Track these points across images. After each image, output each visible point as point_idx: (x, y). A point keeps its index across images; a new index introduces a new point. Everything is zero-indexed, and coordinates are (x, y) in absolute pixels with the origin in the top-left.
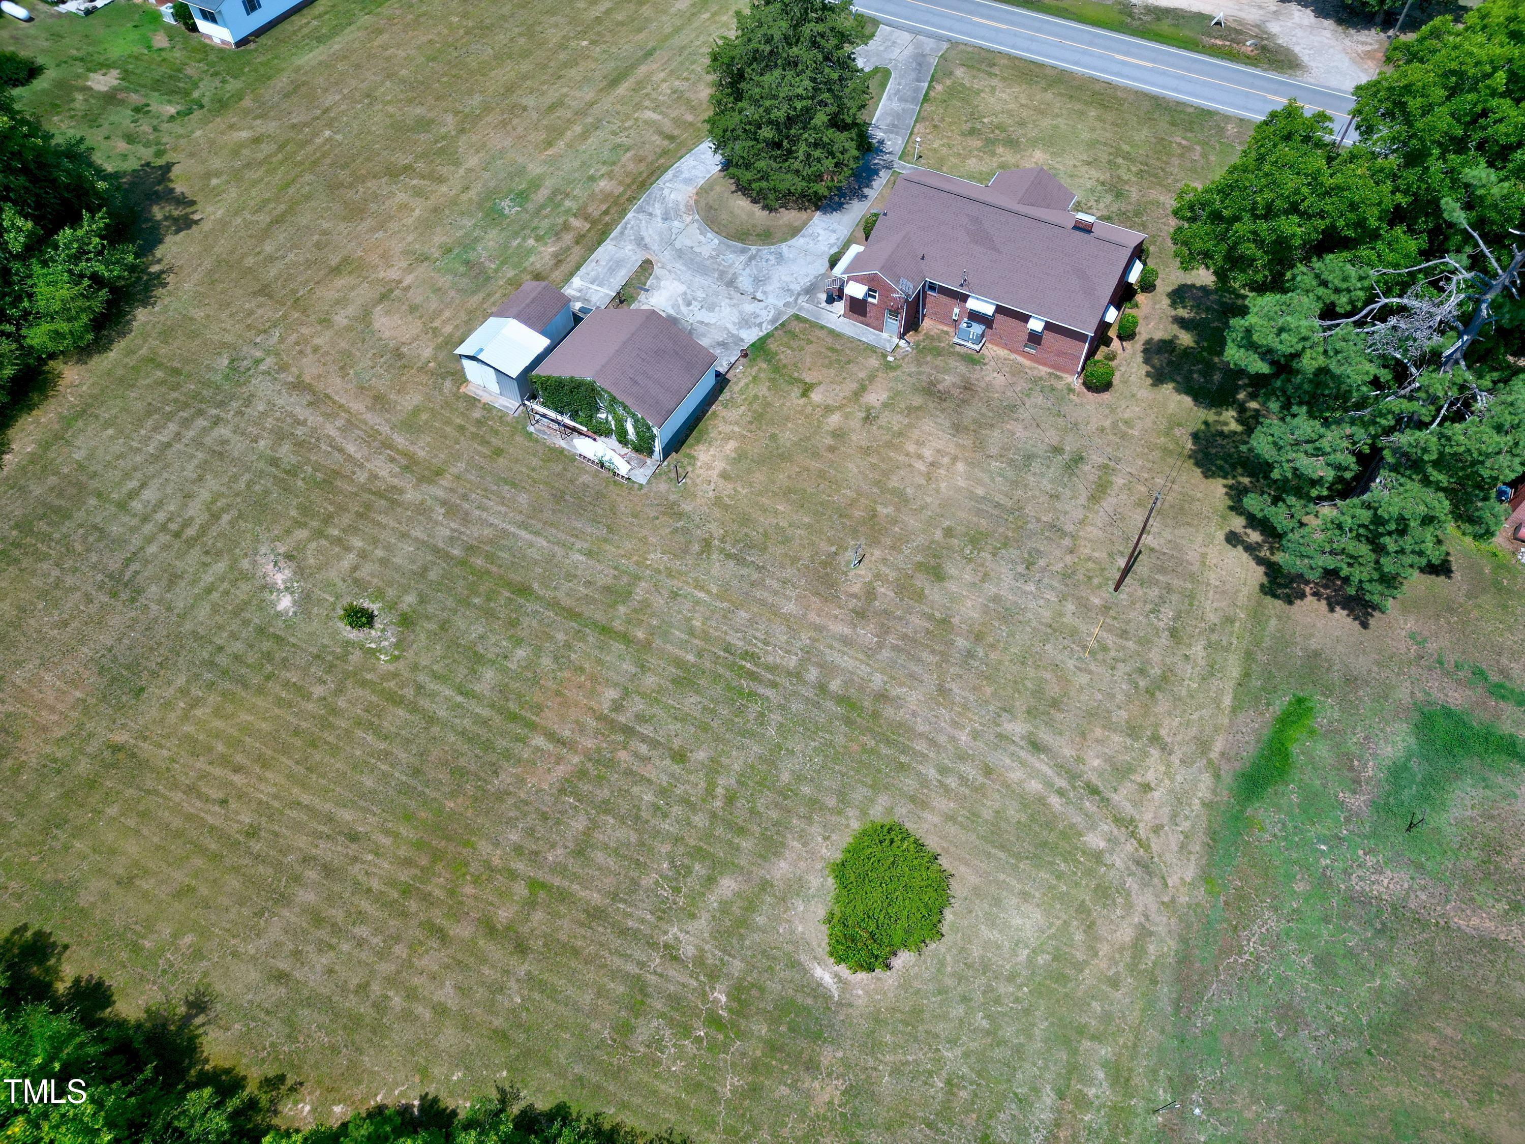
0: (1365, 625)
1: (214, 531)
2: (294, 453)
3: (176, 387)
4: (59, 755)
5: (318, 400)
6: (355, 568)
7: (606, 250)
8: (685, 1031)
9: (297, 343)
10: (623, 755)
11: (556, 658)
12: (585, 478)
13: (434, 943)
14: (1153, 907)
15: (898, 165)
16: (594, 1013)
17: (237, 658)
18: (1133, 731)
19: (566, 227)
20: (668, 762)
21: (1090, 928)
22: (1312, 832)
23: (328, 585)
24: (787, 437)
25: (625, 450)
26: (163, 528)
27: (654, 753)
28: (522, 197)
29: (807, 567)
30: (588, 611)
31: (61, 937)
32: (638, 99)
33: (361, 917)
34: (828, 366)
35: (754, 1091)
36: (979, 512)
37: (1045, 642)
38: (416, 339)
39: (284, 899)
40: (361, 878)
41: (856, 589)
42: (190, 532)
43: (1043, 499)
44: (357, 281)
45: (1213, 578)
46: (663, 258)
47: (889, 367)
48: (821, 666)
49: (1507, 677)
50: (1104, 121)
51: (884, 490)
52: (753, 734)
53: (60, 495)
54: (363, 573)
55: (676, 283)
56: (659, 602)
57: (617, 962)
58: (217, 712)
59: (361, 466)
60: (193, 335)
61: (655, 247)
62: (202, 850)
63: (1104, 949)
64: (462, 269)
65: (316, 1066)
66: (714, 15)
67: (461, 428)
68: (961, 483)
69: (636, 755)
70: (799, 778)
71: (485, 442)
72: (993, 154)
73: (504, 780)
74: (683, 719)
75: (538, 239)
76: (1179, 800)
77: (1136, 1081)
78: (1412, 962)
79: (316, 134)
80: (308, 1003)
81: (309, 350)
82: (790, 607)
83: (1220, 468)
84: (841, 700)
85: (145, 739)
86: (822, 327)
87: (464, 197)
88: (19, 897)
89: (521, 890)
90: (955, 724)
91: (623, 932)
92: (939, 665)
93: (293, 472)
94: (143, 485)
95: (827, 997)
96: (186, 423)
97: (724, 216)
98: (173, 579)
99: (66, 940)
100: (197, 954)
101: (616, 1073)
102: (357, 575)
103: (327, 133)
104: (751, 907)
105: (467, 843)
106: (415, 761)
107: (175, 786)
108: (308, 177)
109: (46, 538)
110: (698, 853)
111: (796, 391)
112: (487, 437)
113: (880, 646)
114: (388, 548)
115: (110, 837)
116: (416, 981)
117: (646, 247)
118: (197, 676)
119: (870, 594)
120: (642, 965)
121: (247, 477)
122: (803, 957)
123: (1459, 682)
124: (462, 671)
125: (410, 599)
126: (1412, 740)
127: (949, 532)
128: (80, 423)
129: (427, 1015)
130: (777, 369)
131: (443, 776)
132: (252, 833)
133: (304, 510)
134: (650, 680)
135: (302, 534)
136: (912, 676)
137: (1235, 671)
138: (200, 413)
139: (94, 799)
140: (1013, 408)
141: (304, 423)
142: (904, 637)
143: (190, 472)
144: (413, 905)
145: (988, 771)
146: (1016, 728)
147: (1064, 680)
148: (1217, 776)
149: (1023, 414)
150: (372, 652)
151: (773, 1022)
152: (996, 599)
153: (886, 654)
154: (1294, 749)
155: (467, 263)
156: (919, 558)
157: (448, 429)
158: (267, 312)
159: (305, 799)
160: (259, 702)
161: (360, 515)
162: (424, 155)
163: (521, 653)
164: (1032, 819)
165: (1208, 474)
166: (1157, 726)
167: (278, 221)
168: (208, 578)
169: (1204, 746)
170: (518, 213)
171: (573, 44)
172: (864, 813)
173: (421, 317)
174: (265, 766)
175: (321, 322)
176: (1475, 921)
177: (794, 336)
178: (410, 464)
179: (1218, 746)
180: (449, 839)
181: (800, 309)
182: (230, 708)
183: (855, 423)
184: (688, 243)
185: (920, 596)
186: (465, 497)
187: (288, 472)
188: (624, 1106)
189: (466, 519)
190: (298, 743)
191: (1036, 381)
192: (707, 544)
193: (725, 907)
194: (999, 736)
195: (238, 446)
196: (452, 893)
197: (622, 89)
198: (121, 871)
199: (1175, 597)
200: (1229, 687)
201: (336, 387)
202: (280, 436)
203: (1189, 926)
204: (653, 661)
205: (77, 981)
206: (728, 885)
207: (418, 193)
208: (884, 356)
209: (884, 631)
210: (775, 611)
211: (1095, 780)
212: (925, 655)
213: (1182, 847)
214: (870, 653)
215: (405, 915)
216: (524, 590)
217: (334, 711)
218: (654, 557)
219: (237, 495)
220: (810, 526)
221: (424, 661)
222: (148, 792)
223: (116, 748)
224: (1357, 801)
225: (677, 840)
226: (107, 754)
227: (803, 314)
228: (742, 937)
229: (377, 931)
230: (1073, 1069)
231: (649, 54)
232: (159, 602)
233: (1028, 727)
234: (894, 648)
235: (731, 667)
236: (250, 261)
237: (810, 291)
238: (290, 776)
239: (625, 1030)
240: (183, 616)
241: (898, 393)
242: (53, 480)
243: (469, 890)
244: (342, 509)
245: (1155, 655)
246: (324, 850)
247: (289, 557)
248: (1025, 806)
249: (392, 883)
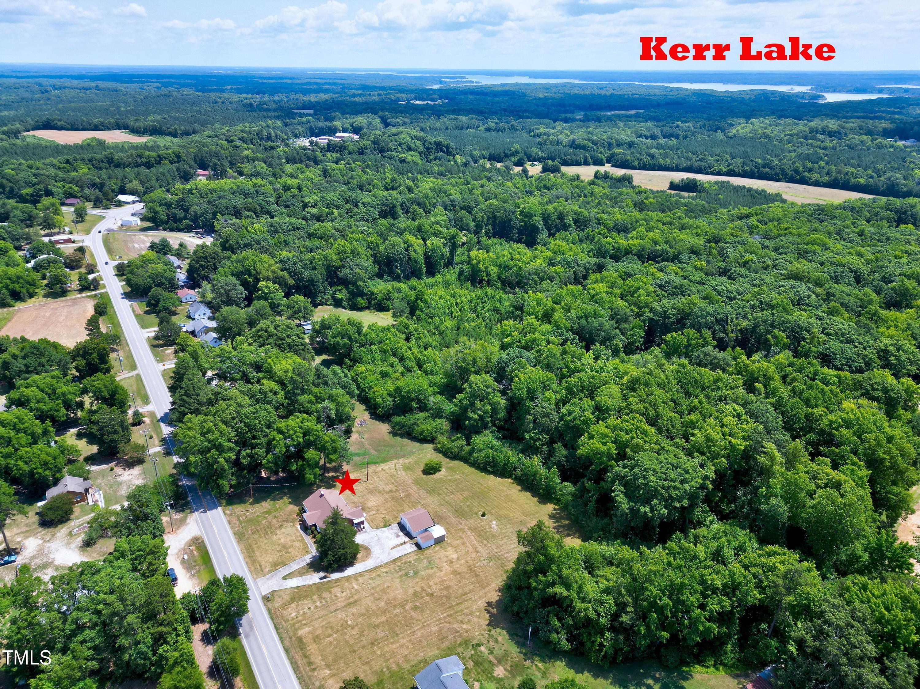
1: (503, 536)
2: (484, 542)
3: (502, 563)
5: (475, 548)
6: (481, 522)
7: (398, 556)
9: (475, 560)
19: (403, 563)
26: (512, 540)
28: (406, 574)
32: (355, 594)
38: (450, 551)
46: (388, 549)
75: (411, 562)
78: (379, 448)
79: (445, 618)
86: (370, 526)
87: (420, 580)
93: (485, 539)
94: (514, 548)
96: (502, 555)
97: (366, 554)
98: (512, 532)
103: (442, 616)
108: (454, 603)
111: (386, 518)
114: (474, 523)
117: (389, 553)
121: (494, 542)
124: (471, 506)
130: (386, 523)
133: (486, 533)
135: (488, 530)
138: (499, 556)
141: (480, 545)
143: (504, 546)
155: (430, 563)
157: (454, 534)
158: (478, 570)
161: (477, 529)
167: (466, 594)
168: (506, 531)
170: (410, 571)
177: (377, 526)
184: (379, 550)
195: (494, 547)
201: (471, 549)
207: (430, 587)
219: (497, 540)
224: (367, 457)
227: (372, 529)
237: (365, 532)
240: (512, 527)
244: (479, 531)
247: (491, 528)
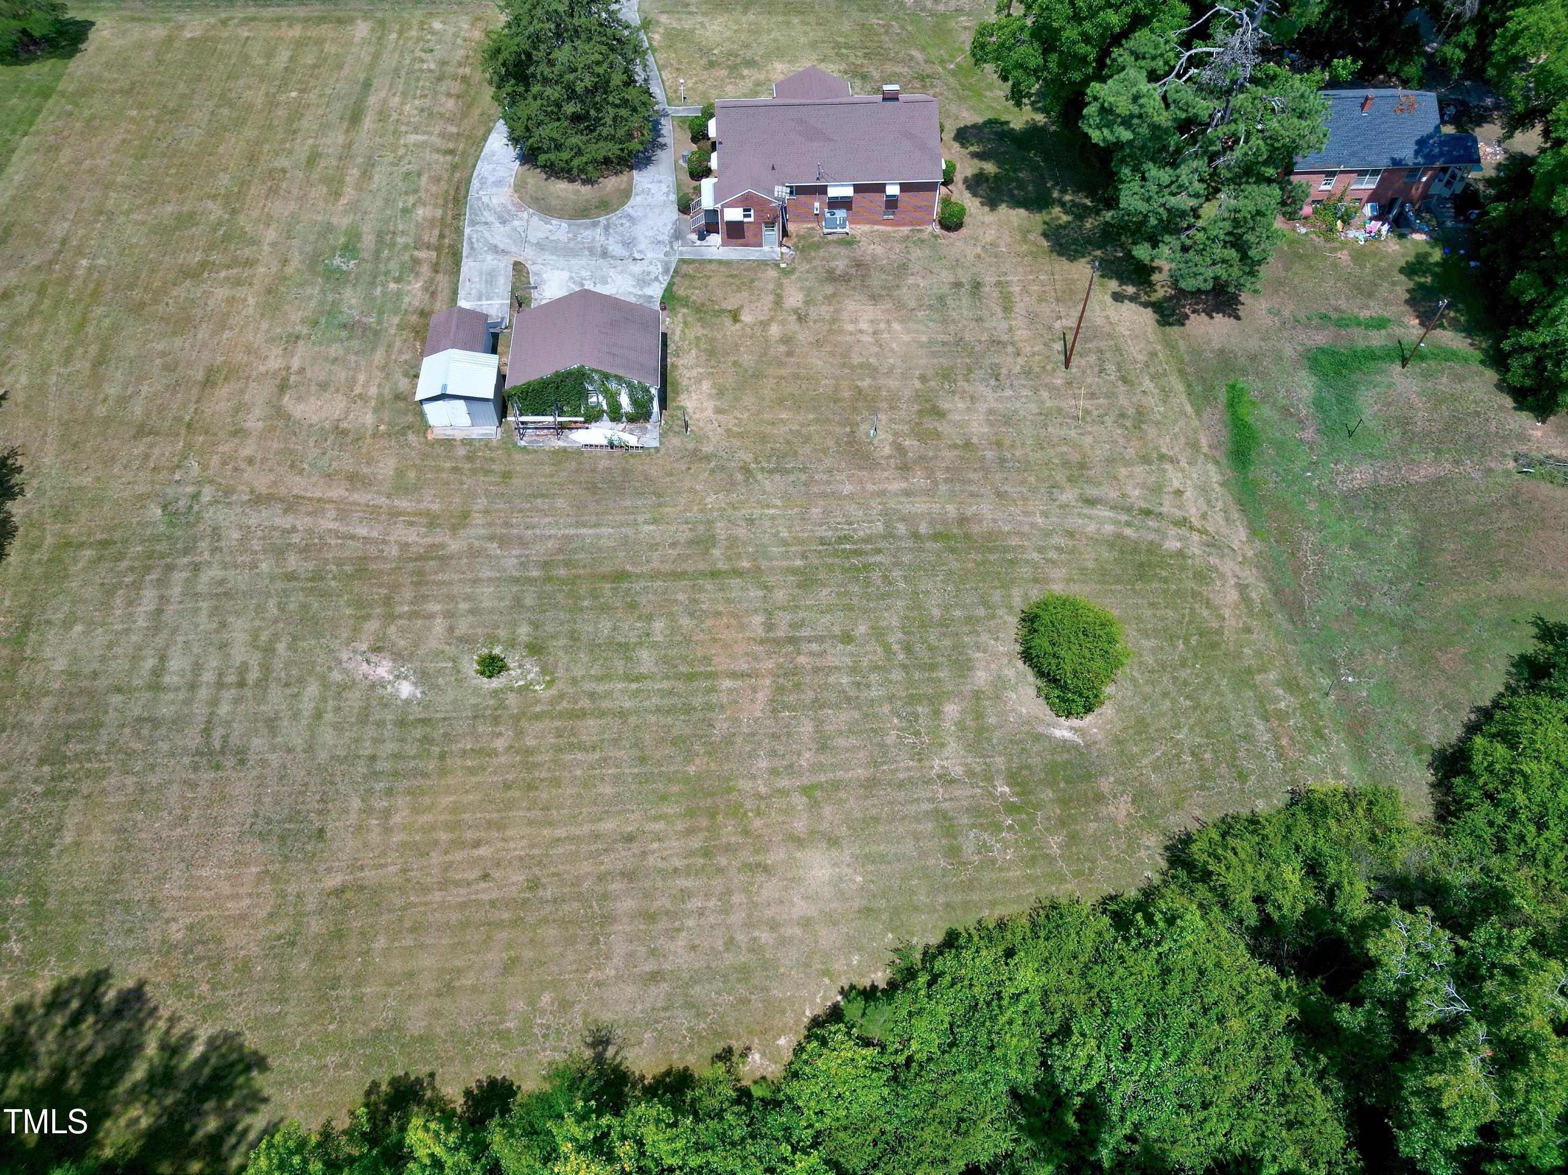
0: (1238, 318)
1: (278, 664)
2: (305, 560)
3: (121, 556)
4: (280, 930)
5: (291, 505)
6: (451, 629)
7: (468, 267)
8: (997, 828)
9: (224, 463)
10: (802, 659)
11: (691, 615)
12: (603, 464)
13: (760, 877)
14: (1237, 568)
15: (670, 110)
16: (923, 854)
17: (396, 756)
18: (1145, 460)
19: (416, 262)
20: (840, 647)
21: (1208, 603)
22: (1296, 468)
23: (438, 654)
24: (747, 360)
25: (621, 426)
26: (220, 685)
27: (826, 645)
28: (350, 249)
29: (838, 452)
30: (689, 566)
31: (419, 1070)
32: (391, 128)
33: (685, 895)
34: (739, 290)
35: (1073, 838)
36: (934, 355)
37: (1045, 426)
38: (348, 411)
39: (608, 919)
40: (661, 864)
41: (887, 450)
42: (253, 675)
43: (973, 324)
44: (240, 385)
45: (1122, 330)
46: (527, 255)
47: (787, 273)
48: (903, 519)
49: (1341, 311)
50: (808, 24)
51: (853, 368)
52: (889, 595)
53: (70, 710)
54: (463, 627)
55: (557, 272)
56: (741, 532)
57: (912, 809)
58: (416, 810)
59: (384, 542)
60: (97, 502)
61: (513, 249)
62: (500, 924)
63: (1227, 613)
64: (344, 334)
65: (738, 1022)
66: (401, 33)
67: (456, 470)
68: (906, 338)
69: (812, 654)
70: (947, 608)
71: (488, 472)
72: (743, 77)
73: (721, 727)
74: (828, 610)
75: (398, 280)
76: (1204, 489)
77: (1302, 682)
78: (1405, 517)
79: (73, 268)
80: (694, 981)
81: (243, 465)
82: (847, 489)
83: (1076, 251)
84: (936, 537)
85: (362, 868)
86: (710, 261)
87: (289, 270)
88: (346, 1065)
89: (799, 801)
90: (1026, 513)
91: (901, 785)
92: (986, 477)
93: (317, 576)
94: (163, 659)
95: (1076, 747)
96: (162, 583)
97: (554, 202)
98: (272, 724)
99: (427, 1069)
100: (565, 1005)
101: (970, 885)
102: (457, 633)
103: (84, 262)
104: (979, 716)
105: (729, 790)
106: (635, 752)
107: (426, 890)
108: (99, 310)
109: (91, 754)
110: (912, 699)
111: (727, 321)
112: (487, 467)
113: (935, 483)
114: (467, 598)
115: (397, 965)
116: (769, 913)
117: (504, 252)
118: (370, 791)
119: (900, 449)
120: (931, 800)
121: (272, 603)
122: (1041, 729)
123: (1316, 328)
124: (619, 665)
125: (524, 631)
126: (1314, 379)
127: (923, 379)
128: (33, 637)
129: (798, 931)
130: (699, 309)
131: (669, 750)
132: (534, 885)
133: (358, 603)
134: (780, 595)
135: (372, 625)
136: (973, 495)
137: (1181, 388)
138: (170, 568)
139: (352, 944)
140: (904, 267)
141: (294, 529)
142: (948, 469)
143: (205, 623)
144: (723, 861)
145: (1071, 534)
146: (1068, 495)
147: (1075, 446)
148: (1217, 463)
149: (915, 267)
150: (526, 688)
151: (1053, 784)
152: (991, 412)
153: (943, 488)
154: (1250, 419)
155: (344, 326)
156: (916, 407)
157: (444, 475)
158: (164, 450)
159: (561, 832)
160: (450, 780)
161: (418, 584)
162: (211, 246)
163: (659, 625)
164: (1122, 552)
165: (1072, 258)
166: (1157, 448)
167: (99, 362)
168: (307, 706)
169: (1194, 446)
170: (357, 265)
171: (282, 98)
172: (1010, 608)
173: (338, 391)
174: (501, 826)
175: (235, 434)
176: (1422, 472)
177: (693, 277)
178: (433, 521)
179: (1204, 442)
180: (711, 795)
181: (681, 253)
182: (427, 801)
183: (793, 325)
184: (541, 235)
185: (937, 435)
186: (507, 524)
187: (312, 580)
188: (993, 904)
189: (522, 542)
190: (516, 794)
191: (906, 239)
192: (746, 470)
193: (961, 726)
194: (1060, 507)
195: (239, 580)
196: (746, 833)
197: (368, 123)
198: (433, 985)
199: (1108, 355)
200: (1183, 398)
201: (297, 485)
202: (279, 552)
203: (1265, 568)
204: (772, 580)
205: (468, 1093)
206: (951, 710)
207: (236, 283)
208: (778, 265)
209: (930, 474)
210: (836, 495)
211: (1143, 505)
212: (971, 476)
213: (1227, 519)
214: (930, 493)
215: (720, 871)
216: (620, 576)
217: (529, 752)
218: (710, 499)
219: (276, 621)
220: (817, 421)
221: (579, 672)
222: (404, 909)
223: (339, 892)
224: (1309, 434)
225: (891, 699)
226: (333, 901)
227: (686, 257)
228: (989, 740)
229: (707, 896)
230: (1261, 700)
231: (367, 85)
232: (274, 748)
233: (1077, 491)
234: (946, 481)
235: (835, 553)
236: (101, 411)
237: (678, 235)
238: (531, 823)
239: (953, 852)
240: (310, 749)
241: (809, 290)
242: (47, 702)
243: (758, 823)
244: (395, 587)
245: (1123, 401)
246: (609, 862)
247: (377, 650)
248: (1111, 545)
249: (691, 853)
